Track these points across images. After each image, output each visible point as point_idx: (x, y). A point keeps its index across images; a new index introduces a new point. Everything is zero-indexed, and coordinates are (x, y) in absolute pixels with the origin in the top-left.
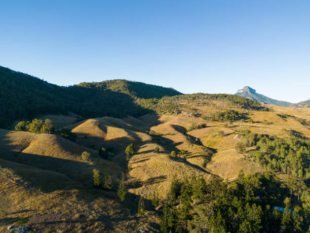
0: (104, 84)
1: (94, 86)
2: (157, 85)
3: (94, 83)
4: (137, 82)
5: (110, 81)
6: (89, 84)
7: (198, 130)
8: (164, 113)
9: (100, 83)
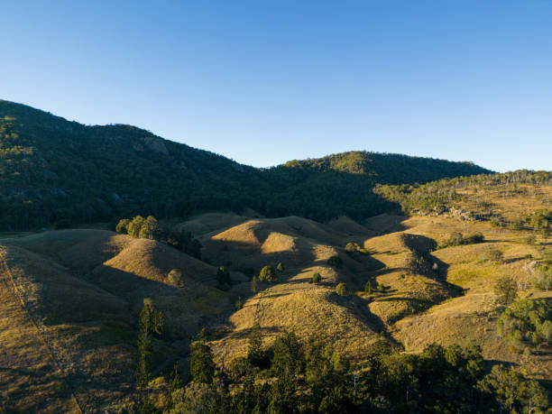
0: (326, 161)
1: (309, 166)
2: (435, 158)
3: (309, 160)
4: (390, 155)
5: (338, 155)
6: (300, 162)
7: (458, 248)
8: (415, 211)
9: (320, 160)
